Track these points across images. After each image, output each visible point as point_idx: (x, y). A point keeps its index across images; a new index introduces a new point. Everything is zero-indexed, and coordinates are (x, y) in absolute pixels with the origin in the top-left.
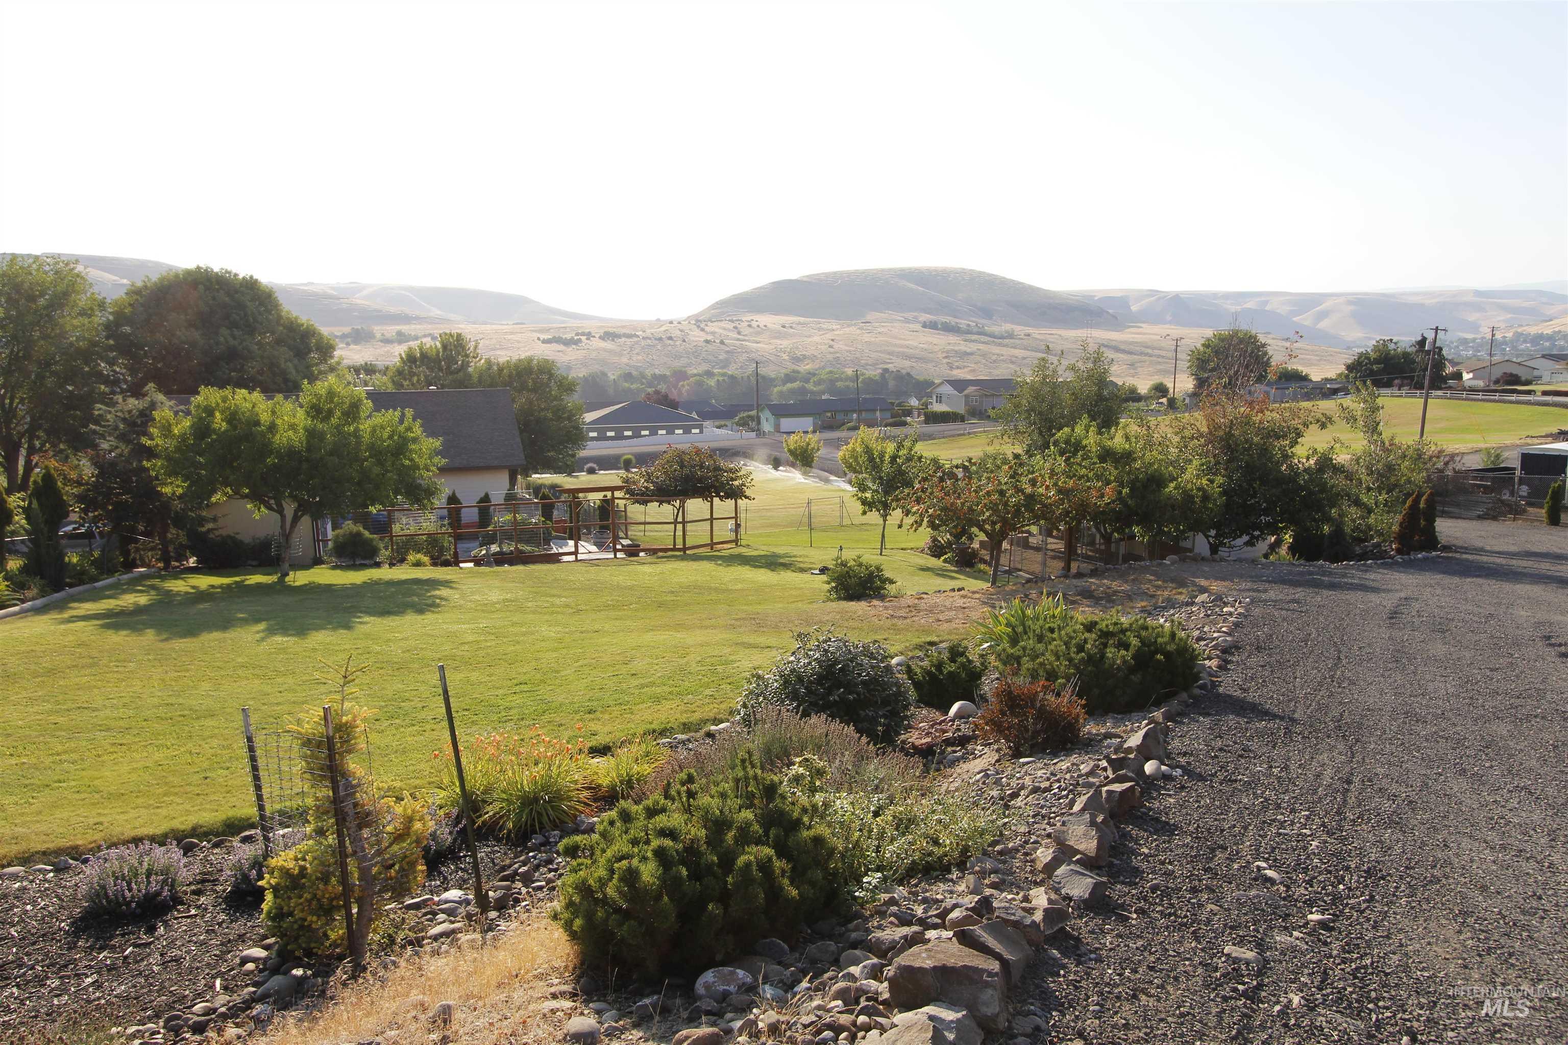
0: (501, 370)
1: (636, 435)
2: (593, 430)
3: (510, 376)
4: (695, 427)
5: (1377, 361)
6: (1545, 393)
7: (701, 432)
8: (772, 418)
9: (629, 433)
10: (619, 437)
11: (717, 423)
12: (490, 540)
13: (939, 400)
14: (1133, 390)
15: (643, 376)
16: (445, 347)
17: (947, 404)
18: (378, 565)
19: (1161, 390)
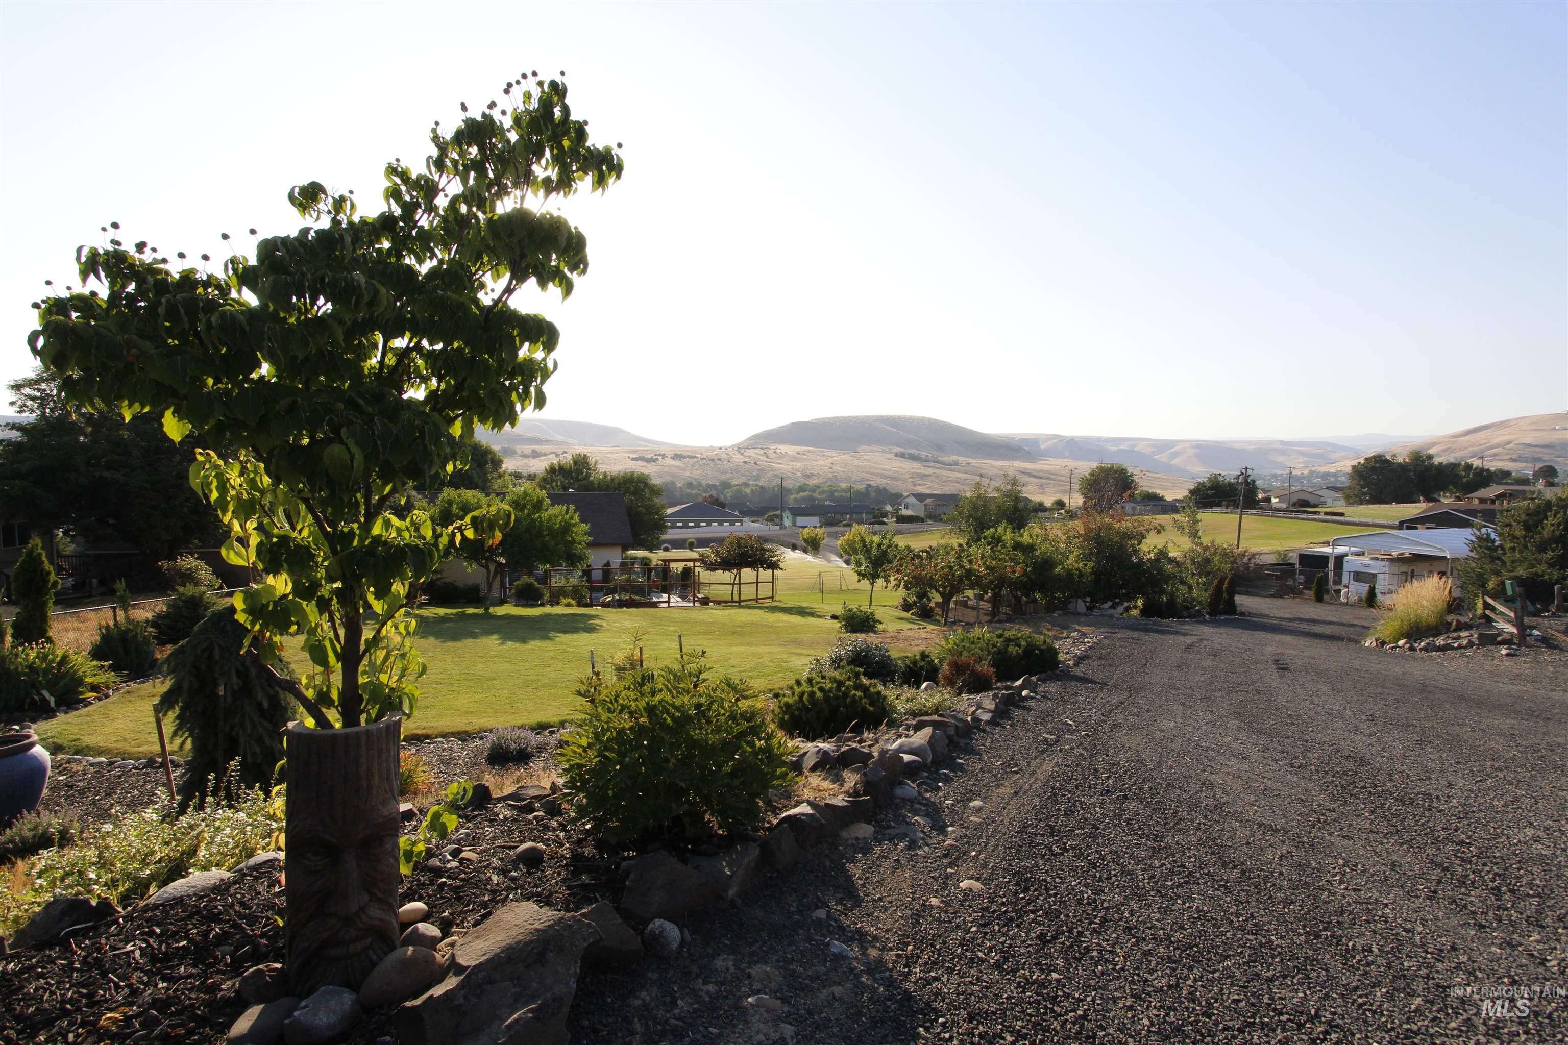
0: (613, 479)
1: (697, 526)
3: (619, 484)
4: (738, 521)
5: (1211, 488)
6: (1326, 514)
7: (742, 525)
8: (790, 516)
9: (692, 524)
10: (685, 526)
11: (752, 519)
12: (612, 591)
13: (907, 507)
14: (1041, 504)
15: (700, 485)
16: (575, 463)
17: (913, 511)
18: (542, 605)
19: (1060, 504)
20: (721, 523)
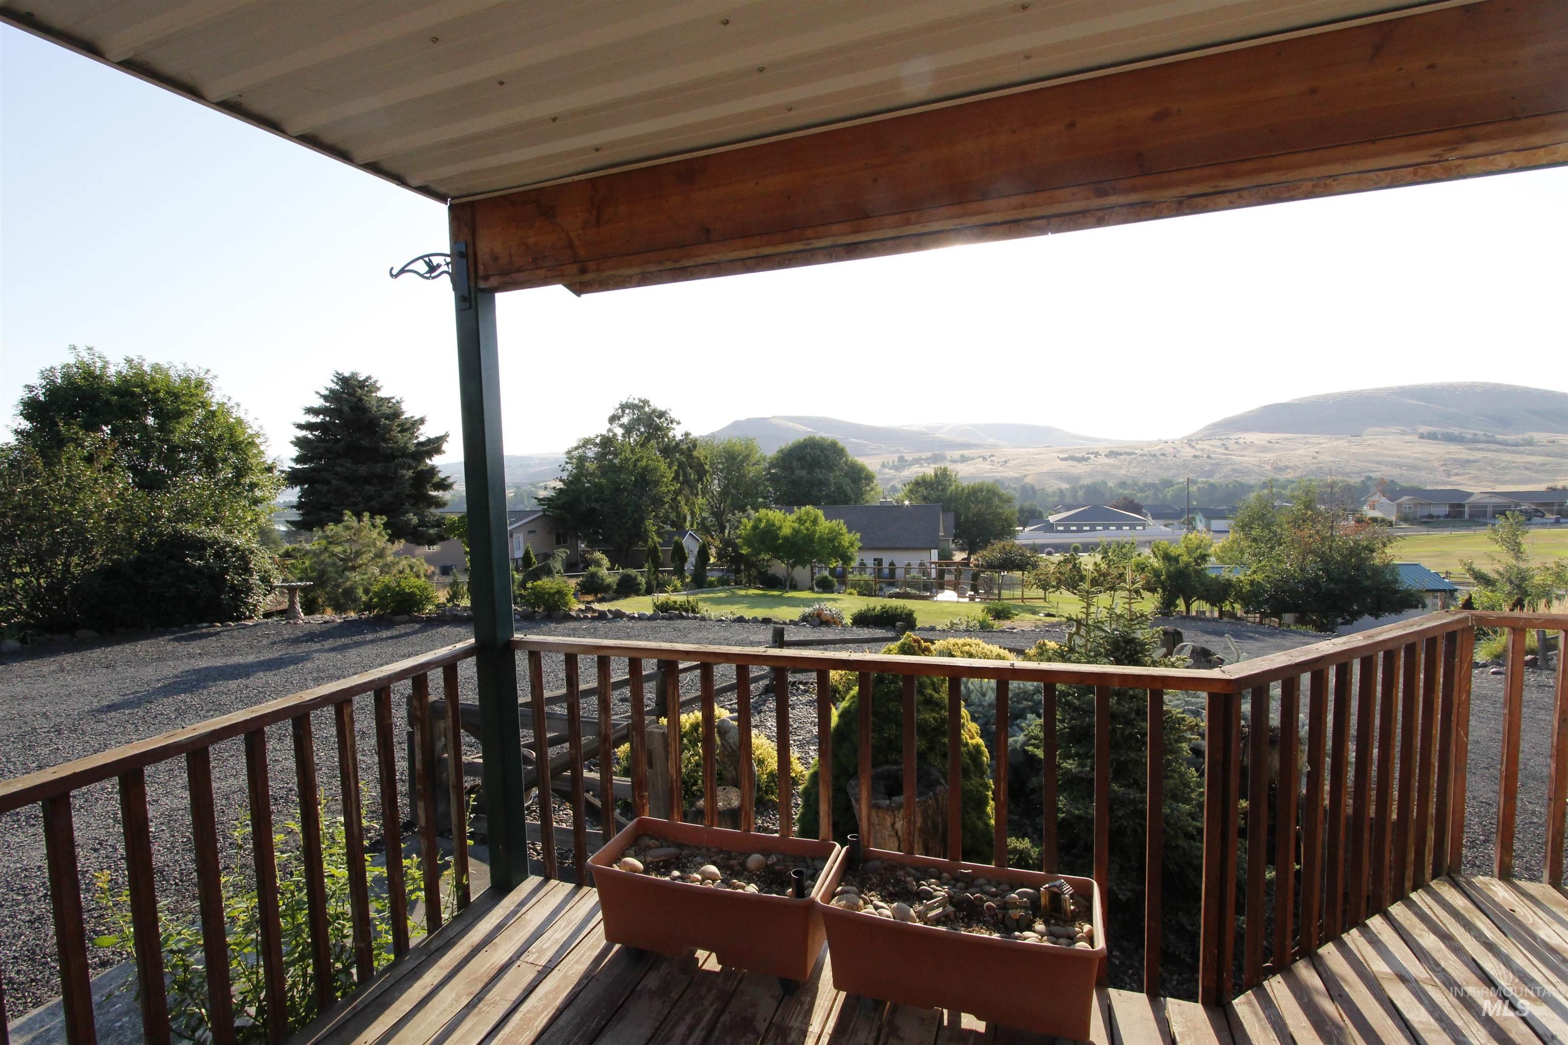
1: (1093, 529)
2: (1061, 525)
4: (1139, 525)
7: (1144, 529)
8: (1204, 520)
9: (1087, 528)
10: (1080, 530)
11: (1167, 522)
13: (1373, 507)
16: (936, 475)
17: (1380, 511)
18: (833, 592)
20: (1119, 527)
